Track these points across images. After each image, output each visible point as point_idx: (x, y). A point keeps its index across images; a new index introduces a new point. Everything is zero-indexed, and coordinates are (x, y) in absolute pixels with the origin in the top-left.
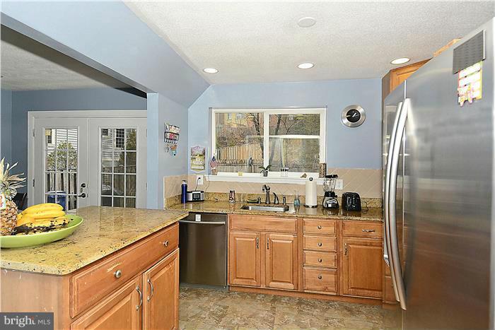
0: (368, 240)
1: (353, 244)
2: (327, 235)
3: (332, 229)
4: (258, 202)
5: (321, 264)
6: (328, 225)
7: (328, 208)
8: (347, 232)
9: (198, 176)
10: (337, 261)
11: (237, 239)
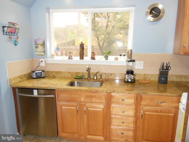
0: (159, 108)
1: (147, 111)
2: (128, 105)
3: (132, 101)
4: (82, 78)
5: (123, 124)
6: (130, 98)
7: (128, 82)
8: (143, 103)
9: (41, 60)
10: (136, 122)
11: (63, 107)
